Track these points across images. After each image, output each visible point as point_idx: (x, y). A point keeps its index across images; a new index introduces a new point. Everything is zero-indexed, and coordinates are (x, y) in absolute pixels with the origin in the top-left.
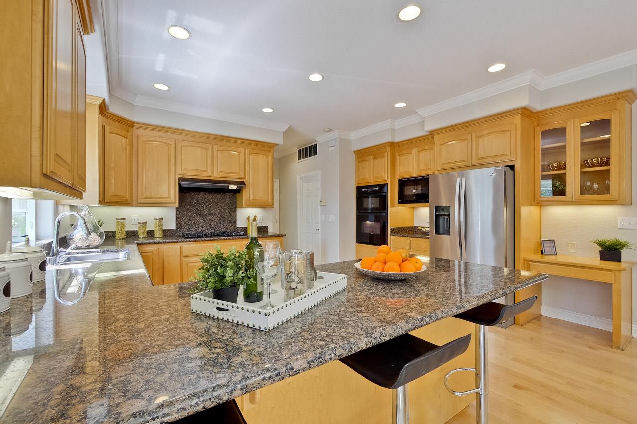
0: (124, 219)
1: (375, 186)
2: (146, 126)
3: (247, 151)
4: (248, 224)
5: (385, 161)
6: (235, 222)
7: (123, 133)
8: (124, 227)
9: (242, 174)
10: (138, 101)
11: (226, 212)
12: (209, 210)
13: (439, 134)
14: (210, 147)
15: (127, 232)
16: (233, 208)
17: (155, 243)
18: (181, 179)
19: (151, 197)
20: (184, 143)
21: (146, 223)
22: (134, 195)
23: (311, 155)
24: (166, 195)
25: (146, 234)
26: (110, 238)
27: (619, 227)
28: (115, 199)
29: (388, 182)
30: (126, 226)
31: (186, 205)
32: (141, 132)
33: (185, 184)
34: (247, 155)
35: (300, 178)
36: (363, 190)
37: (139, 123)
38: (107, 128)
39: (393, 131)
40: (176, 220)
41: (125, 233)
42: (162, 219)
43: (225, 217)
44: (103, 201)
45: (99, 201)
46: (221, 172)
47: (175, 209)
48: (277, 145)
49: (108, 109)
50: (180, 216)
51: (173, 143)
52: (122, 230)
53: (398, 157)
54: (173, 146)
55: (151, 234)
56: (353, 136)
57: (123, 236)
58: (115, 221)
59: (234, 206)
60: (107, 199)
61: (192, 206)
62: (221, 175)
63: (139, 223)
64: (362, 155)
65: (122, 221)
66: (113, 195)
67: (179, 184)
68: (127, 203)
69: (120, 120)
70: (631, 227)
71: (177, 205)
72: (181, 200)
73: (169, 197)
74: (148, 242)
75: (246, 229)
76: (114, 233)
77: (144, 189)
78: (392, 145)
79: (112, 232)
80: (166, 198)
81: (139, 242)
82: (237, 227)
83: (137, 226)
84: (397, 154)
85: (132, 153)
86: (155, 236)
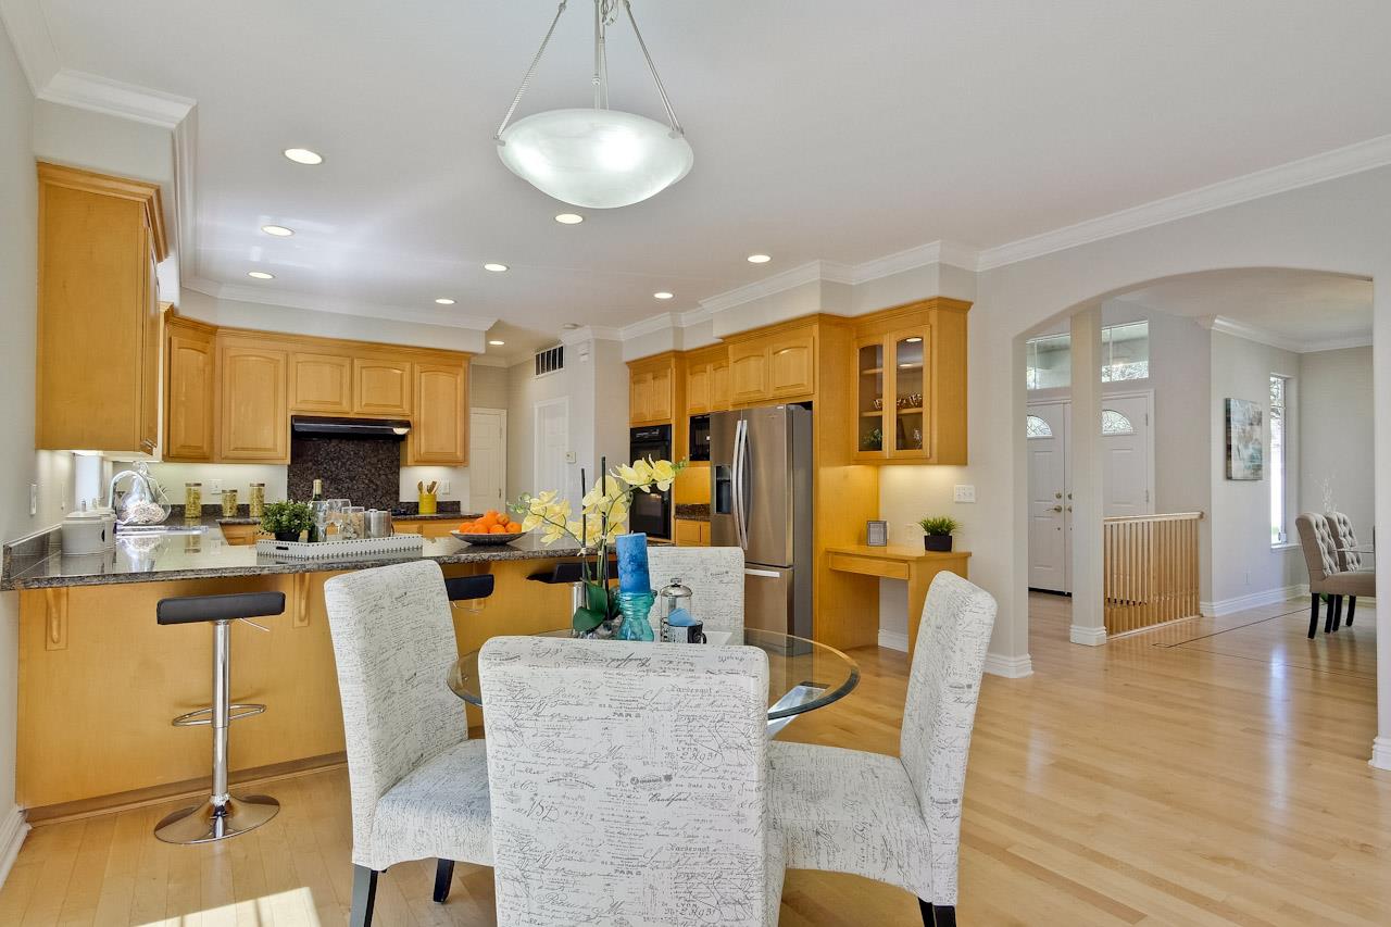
0: (199, 485)
1: (654, 428)
2: (238, 332)
3: (417, 368)
4: (421, 497)
5: (668, 384)
6: (397, 493)
7: (199, 345)
8: (198, 498)
9: (406, 408)
10: (224, 293)
11: (380, 475)
12: (349, 470)
13: (734, 343)
14: (347, 362)
15: (203, 506)
16: (395, 465)
17: (249, 524)
18: (296, 419)
19: (243, 449)
20: (301, 358)
21: (236, 491)
22: (216, 446)
23: (554, 368)
24: (270, 445)
25: (234, 510)
26: (176, 516)
27: (956, 499)
28: (185, 452)
29: (673, 422)
30: (203, 496)
31: (306, 462)
32: (228, 341)
33: (303, 427)
34: (416, 375)
35: (540, 409)
36: (638, 435)
37: (223, 328)
38: (175, 341)
39: (678, 332)
40: (288, 487)
41: (200, 509)
42: (263, 485)
43: (379, 483)
44: (169, 457)
45: (163, 455)
46: (366, 405)
47: (286, 468)
48: (474, 354)
49: (178, 313)
50: (295, 480)
51: (281, 357)
52: (194, 503)
53: (689, 377)
54: (282, 362)
55: (243, 510)
56: (622, 334)
57: (198, 512)
58: (185, 488)
59: (395, 463)
60: (173, 452)
61: (316, 463)
62: (366, 410)
63: (223, 491)
64: (642, 370)
65: (196, 488)
66: (183, 447)
67: (293, 426)
68: (205, 459)
69: (195, 325)
70: (967, 500)
71: (288, 461)
72: (297, 455)
73: (275, 450)
74: (237, 521)
75: (417, 505)
76: (182, 507)
77: (232, 436)
78: (679, 355)
79: (179, 506)
80: (269, 450)
81: (223, 521)
82: (401, 501)
83: (220, 497)
84: (688, 371)
85: (213, 379)
86: (251, 514)
